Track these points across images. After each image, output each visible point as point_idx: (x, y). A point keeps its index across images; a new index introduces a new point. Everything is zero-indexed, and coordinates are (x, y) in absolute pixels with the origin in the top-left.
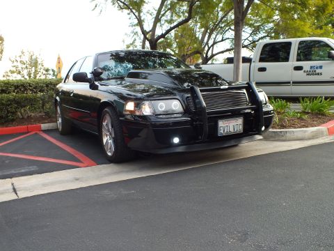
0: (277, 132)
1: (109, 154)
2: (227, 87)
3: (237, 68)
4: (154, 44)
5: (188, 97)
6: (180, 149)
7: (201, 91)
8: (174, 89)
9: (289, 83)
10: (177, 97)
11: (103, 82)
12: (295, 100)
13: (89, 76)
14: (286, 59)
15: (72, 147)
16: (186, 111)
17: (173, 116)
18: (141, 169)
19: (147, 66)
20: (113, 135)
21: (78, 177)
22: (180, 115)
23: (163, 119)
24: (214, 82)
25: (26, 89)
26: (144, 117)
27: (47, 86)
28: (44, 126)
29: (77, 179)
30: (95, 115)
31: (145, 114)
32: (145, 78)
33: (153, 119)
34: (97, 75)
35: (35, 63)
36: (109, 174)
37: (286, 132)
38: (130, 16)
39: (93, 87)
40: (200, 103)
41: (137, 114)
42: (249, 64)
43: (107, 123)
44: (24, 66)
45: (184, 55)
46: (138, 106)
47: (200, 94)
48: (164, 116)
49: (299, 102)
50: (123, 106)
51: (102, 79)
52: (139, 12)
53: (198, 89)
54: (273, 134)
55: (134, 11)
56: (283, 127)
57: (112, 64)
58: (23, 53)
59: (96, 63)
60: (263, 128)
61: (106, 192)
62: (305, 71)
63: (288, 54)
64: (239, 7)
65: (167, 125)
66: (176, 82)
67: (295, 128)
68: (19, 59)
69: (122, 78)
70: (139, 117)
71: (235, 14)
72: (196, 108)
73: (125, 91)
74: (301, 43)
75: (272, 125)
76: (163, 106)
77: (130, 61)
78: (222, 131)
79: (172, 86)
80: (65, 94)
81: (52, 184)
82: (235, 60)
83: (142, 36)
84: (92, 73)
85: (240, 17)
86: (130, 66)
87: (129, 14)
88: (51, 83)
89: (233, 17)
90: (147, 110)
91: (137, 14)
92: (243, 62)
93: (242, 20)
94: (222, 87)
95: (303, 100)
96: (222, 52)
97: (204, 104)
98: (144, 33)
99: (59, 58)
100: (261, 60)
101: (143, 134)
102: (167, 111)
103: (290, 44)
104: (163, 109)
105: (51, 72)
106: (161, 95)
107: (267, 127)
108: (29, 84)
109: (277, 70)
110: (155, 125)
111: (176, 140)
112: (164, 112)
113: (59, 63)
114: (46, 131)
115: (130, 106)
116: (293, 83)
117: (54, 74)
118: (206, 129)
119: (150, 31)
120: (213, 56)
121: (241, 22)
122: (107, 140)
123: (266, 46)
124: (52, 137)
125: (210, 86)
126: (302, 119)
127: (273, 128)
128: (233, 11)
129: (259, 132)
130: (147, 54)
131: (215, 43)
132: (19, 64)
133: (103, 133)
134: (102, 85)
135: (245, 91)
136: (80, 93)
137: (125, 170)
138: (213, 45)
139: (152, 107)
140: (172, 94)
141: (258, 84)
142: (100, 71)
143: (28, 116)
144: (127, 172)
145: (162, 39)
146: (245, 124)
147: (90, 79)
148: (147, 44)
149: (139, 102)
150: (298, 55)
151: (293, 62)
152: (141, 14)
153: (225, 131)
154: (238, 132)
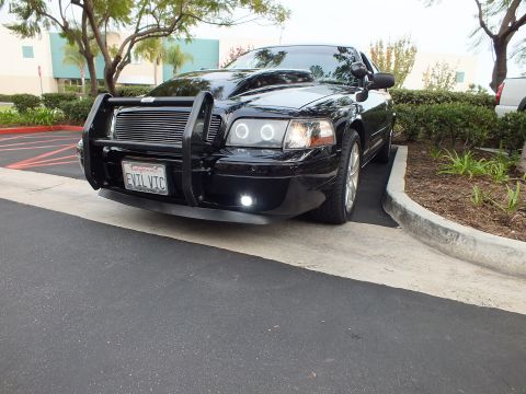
54: (430, 230)
78: (131, 182)
153: (137, 184)
154: (158, 192)
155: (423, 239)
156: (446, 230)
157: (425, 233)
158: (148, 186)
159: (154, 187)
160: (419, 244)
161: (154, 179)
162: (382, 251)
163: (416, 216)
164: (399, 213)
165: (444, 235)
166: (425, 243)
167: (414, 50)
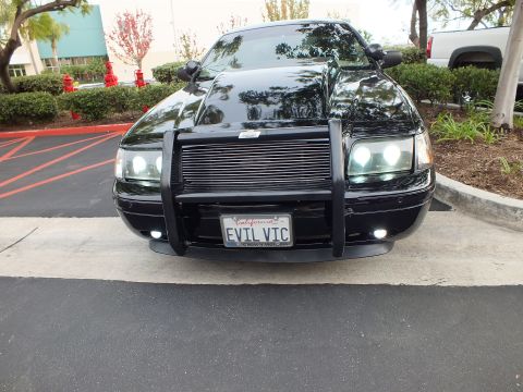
0: (505, 207)
60: (380, 234)
78: (234, 238)
111: (156, 234)
153: (244, 239)
154: (278, 245)
155: (487, 219)
156: (515, 209)
157: (489, 214)
158: (263, 240)
159: (271, 240)
160: (485, 224)
161: (272, 232)
162: (465, 242)
163: (474, 197)
164: (448, 195)
165: (513, 214)
166: (490, 223)
167: (307, 3)
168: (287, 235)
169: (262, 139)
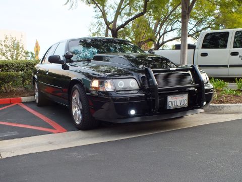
0: (215, 106)
1: (78, 123)
2: (175, 69)
3: (183, 53)
4: (115, 33)
5: (143, 77)
6: (136, 120)
7: (154, 72)
8: (132, 70)
9: (227, 66)
10: (134, 77)
11: (73, 64)
12: (231, 80)
13: (62, 58)
14: (225, 46)
15: (46, 116)
16: (141, 88)
17: (130, 92)
18: (103, 135)
19: (109, 51)
20: (81, 108)
21: (51, 141)
22: (136, 92)
23: (123, 95)
24: (164, 65)
25: (9, 68)
26: (107, 93)
27: (27, 66)
28: (24, 99)
29: (51, 143)
30: (66, 90)
31: (108, 90)
32: (108, 61)
33: (114, 95)
34: (68, 58)
35: (16, 47)
36: (77, 139)
37: (224, 106)
38: (96, 9)
39: (65, 67)
40: (153, 81)
41: (101, 90)
42: (193, 50)
43: (76, 97)
44: (8, 49)
45: (139, 42)
46: (101, 83)
47: (153, 74)
48: (123, 92)
49: (235, 82)
50: (90, 83)
51: (72, 61)
52: (104, 6)
53: (151, 70)
54: (213, 109)
55: (99, 5)
56: (221, 102)
57: (80, 48)
58: (6, 38)
59: (68, 48)
60: (205, 103)
61: (75, 154)
62: (240, 56)
63: (226, 42)
64: (185, 3)
65: (125, 99)
66: (133, 64)
67: (231, 103)
68: (3, 43)
69: (89, 61)
70: (103, 92)
71: (183, 8)
72: (149, 86)
73: (91, 71)
74: (237, 33)
75: (212, 101)
76: (122, 84)
77: (96, 46)
78: (170, 105)
79: (130, 67)
80: (42, 73)
81: (30, 146)
82: (182, 47)
83: (106, 26)
84: (64, 56)
85: (187, 11)
86: (95, 50)
87: (95, 8)
88: (30, 64)
89: (181, 11)
90: (109, 87)
91: (101, 8)
92: (188, 49)
93: (188, 14)
94: (171, 69)
95: (238, 80)
96: (171, 40)
97: (156, 83)
98: (107, 23)
99: (37, 43)
100: (204, 47)
101: (105, 106)
102: (125, 88)
103: (228, 33)
104: (122, 86)
105: (30, 55)
106: (121, 74)
107: (208, 102)
108: (12, 64)
109: (217, 55)
110: (115, 100)
111: (133, 112)
112: (123, 88)
113: (37, 47)
114: (26, 103)
115: (95, 84)
116: (230, 66)
117: (32, 56)
118: (158, 103)
119: (112, 22)
120: (163, 43)
121: (187, 15)
122: (76, 111)
123: (207, 35)
124: (31, 108)
125: (161, 68)
126: (238, 96)
127: (212, 103)
128: (181, 6)
129: (201, 107)
130: (109, 41)
131: (165, 32)
132: (3, 47)
133: (73, 106)
134: (71, 66)
135: (190, 72)
136: (54, 72)
137: (90, 136)
138: (163, 34)
139: (113, 84)
140: (129, 74)
141: (200, 66)
142: (71, 54)
143: (11, 91)
144: (92, 137)
145: (122, 29)
146: (190, 99)
147: (63, 61)
148: (110, 33)
149: (102, 80)
150: (235, 42)
151: (230, 48)
152: (105, 8)
153: (174, 105)
154: (184, 106)
158: (179, 105)
159: (182, 104)
161: (182, 101)
165: (219, 108)
168: (186, 102)
169: (177, 70)
